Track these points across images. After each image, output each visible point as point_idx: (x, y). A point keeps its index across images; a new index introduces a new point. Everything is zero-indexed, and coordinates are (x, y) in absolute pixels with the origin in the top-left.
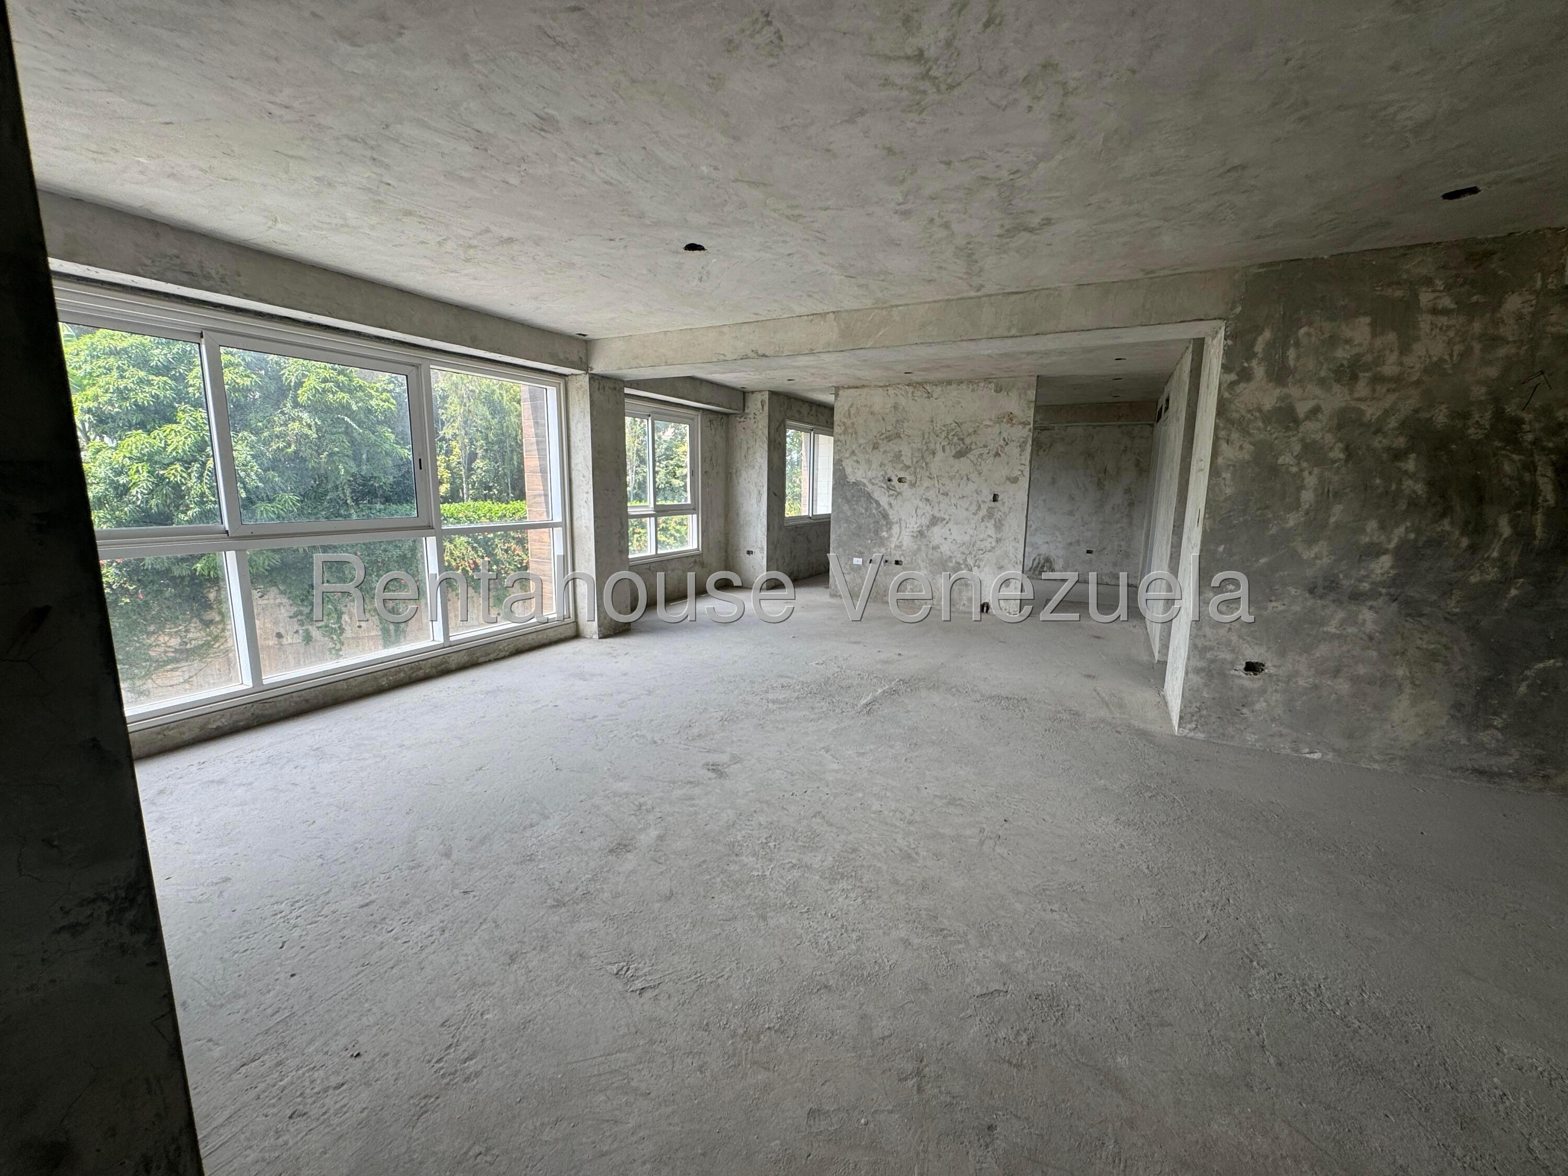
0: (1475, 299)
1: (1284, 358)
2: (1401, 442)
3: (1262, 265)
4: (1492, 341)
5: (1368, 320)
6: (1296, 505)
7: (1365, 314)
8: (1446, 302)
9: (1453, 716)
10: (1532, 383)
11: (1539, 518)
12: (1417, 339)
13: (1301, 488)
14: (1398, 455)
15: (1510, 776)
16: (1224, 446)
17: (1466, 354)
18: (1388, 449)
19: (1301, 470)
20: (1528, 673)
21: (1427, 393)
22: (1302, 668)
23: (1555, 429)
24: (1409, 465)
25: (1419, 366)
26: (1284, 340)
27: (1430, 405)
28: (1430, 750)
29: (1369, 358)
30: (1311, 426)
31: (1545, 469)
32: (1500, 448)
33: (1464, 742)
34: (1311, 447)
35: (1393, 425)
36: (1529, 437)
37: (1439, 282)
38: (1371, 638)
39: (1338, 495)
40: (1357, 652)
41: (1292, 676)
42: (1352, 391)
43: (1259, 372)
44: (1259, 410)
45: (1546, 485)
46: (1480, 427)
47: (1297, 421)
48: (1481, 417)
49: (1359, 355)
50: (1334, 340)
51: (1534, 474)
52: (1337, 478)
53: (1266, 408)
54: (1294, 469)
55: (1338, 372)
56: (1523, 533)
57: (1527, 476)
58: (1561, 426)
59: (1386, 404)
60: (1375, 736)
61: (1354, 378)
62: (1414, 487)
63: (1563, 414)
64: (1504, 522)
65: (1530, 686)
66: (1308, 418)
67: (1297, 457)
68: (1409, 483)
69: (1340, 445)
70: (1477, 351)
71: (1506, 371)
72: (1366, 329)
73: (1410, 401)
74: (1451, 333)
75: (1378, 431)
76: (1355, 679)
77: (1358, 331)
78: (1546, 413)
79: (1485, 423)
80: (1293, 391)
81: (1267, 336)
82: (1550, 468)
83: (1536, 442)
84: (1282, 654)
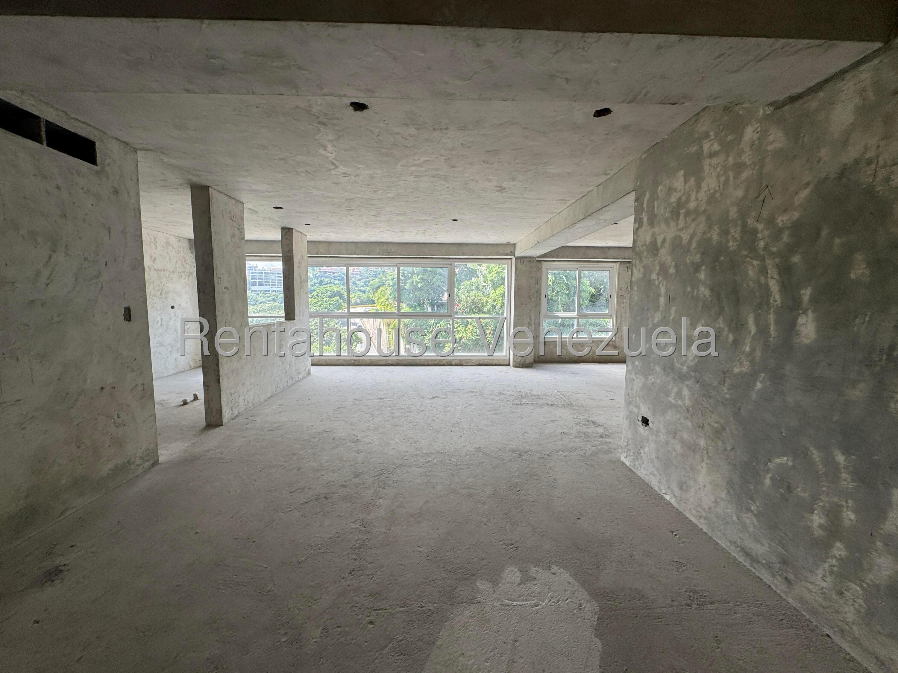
0: (730, 138)
1: (654, 208)
2: (698, 258)
4: (739, 167)
5: (682, 173)
6: (657, 308)
7: (681, 168)
9: (729, 492)
10: (761, 198)
11: (772, 316)
12: (703, 179)
13: (659, 295)
14: (697, 268)
15: (764, 565)
17: (727, 182)
18: (693, 264)
19: (659, 284)
20: (770, 465)
21: (708, 219)
22: (661, 426)
23: (777, 234)
24: (702, 276)
25: (705, 199)
26: (654, 197)
27: (710, 228)
28: (718, 516)
29: (684, 199)
30: (663, 252)
31: (773, 272)
32: (747, 256)
33: (735, 518)
34: (663, 266)
35: (694, 245)
36: (762, 244)
37: (712, 133)
38: (688, 411)
39: (674, 299)
40: (683, 421)
41: (658, 432)
42: (677, 225)
43: (645, 220)
44: (645, 245)
45: (774, 286)
46: (734, 239)
47: (657, 250)
48: (735, 232)
49: (680, 199)
50: (671, 190)
51: (766, 277)
52: (672, 288)
53: (648, 243)
54: (657, 283)
55: (672, 212)
56: (763, 331)
57: (762, 279)
58: (780, 231)
59: (691, 231)
60: (692, 492)
61: (678, 215)
62: (704, 291)
63: (781, 220)
64: (751, 320)
65: (772, 479)
66: (662, 247)
67: (658, 274)
68: (702, 289)
69: (673, 264)
70: (732, 179)
71: (747, 190)
72: (682, 179)
73: (701, 226)
74: (719, 170)
75: (688, 251)
76: (683, 442)
77: (679, 182)
78: (771, 222)
79: (737, 236)
80: (657, 230)
81: (648, 195)
82: (775, 271)
83: (765, 249)
84: (654, 415)
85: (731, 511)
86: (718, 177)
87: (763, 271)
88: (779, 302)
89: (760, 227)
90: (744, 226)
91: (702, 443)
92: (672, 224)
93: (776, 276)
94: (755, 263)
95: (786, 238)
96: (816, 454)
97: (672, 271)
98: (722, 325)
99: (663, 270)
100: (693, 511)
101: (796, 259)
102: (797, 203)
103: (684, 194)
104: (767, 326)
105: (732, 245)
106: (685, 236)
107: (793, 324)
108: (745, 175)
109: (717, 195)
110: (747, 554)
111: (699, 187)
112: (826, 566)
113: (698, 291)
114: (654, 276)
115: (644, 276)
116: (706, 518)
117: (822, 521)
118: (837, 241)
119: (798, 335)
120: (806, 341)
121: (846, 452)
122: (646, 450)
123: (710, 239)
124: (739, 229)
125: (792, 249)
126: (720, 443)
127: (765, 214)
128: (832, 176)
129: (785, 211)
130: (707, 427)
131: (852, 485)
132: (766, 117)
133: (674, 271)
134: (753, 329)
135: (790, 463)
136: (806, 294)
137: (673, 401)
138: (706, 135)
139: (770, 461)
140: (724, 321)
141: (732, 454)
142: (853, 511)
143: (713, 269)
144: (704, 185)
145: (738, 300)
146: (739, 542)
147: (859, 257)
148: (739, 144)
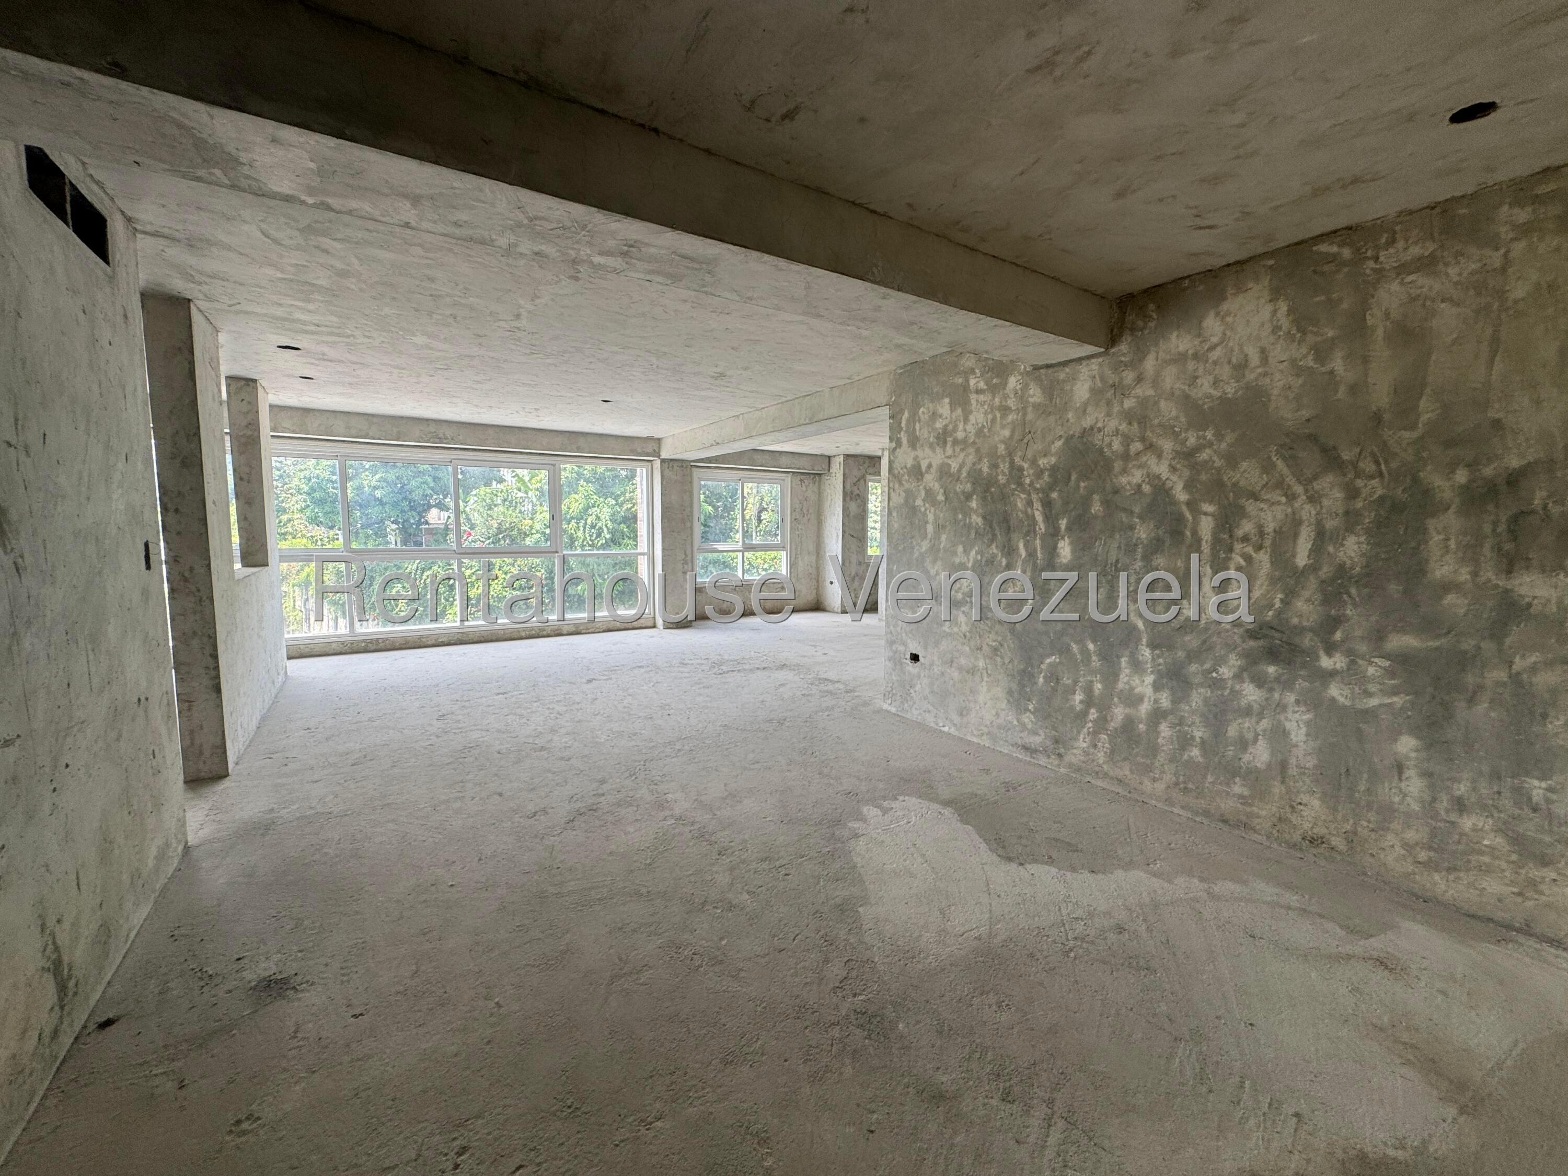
0: (994, 381)
1: (914, 429)
2: (969, 487)
3: (901, 368)
4: (1005, 410)
5: (947, 400)
6: (924, 536)
7: (947, 397)
8: (982, 385)
9: (1008, 701)
10: (1025, 441)
11: (1038, 542)
12: (971, 412)
13: (927, 522)
14: (968, 497)
15: (1040, 752)
16: (892, 494)
17: (994, 420)
18: (963, 492)
19: (926, 510)
20: (1043, 667)
21: (978, 451)
22: (935, 658)
23: (1039, 474)
24: (974, 504)
25: (973, 431)
26: (914, 418)
27: (980, 460)
28: (999, 727)
29: (951, 427)
30: (928, 477)
31: (1037, 505)
32: (1015, 490)
33: (1015, 722)
34: (929, 493)
35: (964, 474)
36: (1028, 481)
37: (977, 371)
38: (965, 636)
39: (944, 527)
40: (959, 647)
41: (932, 665)
42: (944, 451)
43: (904, 441)
44: (906, 467)
45: (1039, 517)
46: (1004, 474)
47: (922, 475)
48: (1004, 467)
49: (946, 426)
50: (935, 416)
51: (1032, 509)
52: (942, 515)
53: (909, 466)
54: (923, 509)
55: (938, 438)
56: (1031, 554)
57: (1029, 510)
58: (1042, 471)
59: (960, 459)
60: (973, 714)
61: (945, 442)
62: (977, 520)
63: (1042, 462)
64: (1021, 545)
65: (1044, 677)
66: (927, 472)
67: (924, 500)
68: (974, 517)
69: (942, 491)
70: (998, 419)
71: (1013, 432)
72: (947, 407)
73: (971, 457)
74: (986, 407)
75: (958, 479)
76: (960, 669)
77: (944, 408)
78: (1034, 462)
79: (1006, 471)
80: (919, 453)
81: (906, 415)
82: (1040, 504)
83: (1031, 484)
84: (926, 648)
85: (1012, 717)
86: (986, 413)
87: (1030, 503)
88: (1043, 530)
89: (1026, 466)
90: (1012, 463)
91: (981, 664)
92: (938, 450)
93: (1040, 508)
94: (1023, 496)
95: (1046, 477)
96: (1075, 648)
97: (941, 497)
98: (995, 551)
99: (930, 495)
100: (975, 732)
101: (1054, 495)
102: (1053, 451)
103: (950, 422)
104: (1035, 550)
105: (1002, 479)
106: (954, 466)
107: (1055, 548)
108: (1011, 417)
109: (986, 430)
110: (1026, 748)
111: (966, 420)
112: (1085, 730)
113: (970, 518)
114: (919, 502)
115: (906, 501)
116: (989, 733)
117: (1081, 697)
118: (1082, 484)
119: (1058, 556)
120: (1065, 561)
121: (1094, 641)
122: (918, 688)
123: (980, 470)
124: (1007, 465)
125: (1051, 487)
126: (998, 659)
127: (1029, 454)
128: (1077, 435)
129: (1045, 455)
130: (985, 648)
131: (1098, 664)
132: (1028, 374)
133: (943, 499)
134: (1023, 553)
135: (1058, 660)
136: (1063, 523)
137: (947, 630)
138: (972, 371)
139: (1042, 663)
140: (997, 547)
141: (1010, 666)
142: (1100, 682)
143: (984, 499)
144: (972, 418)
145: (1009, 529)
146: (1020, 742)
147: (1096, 497)
148: (1004, 389)
